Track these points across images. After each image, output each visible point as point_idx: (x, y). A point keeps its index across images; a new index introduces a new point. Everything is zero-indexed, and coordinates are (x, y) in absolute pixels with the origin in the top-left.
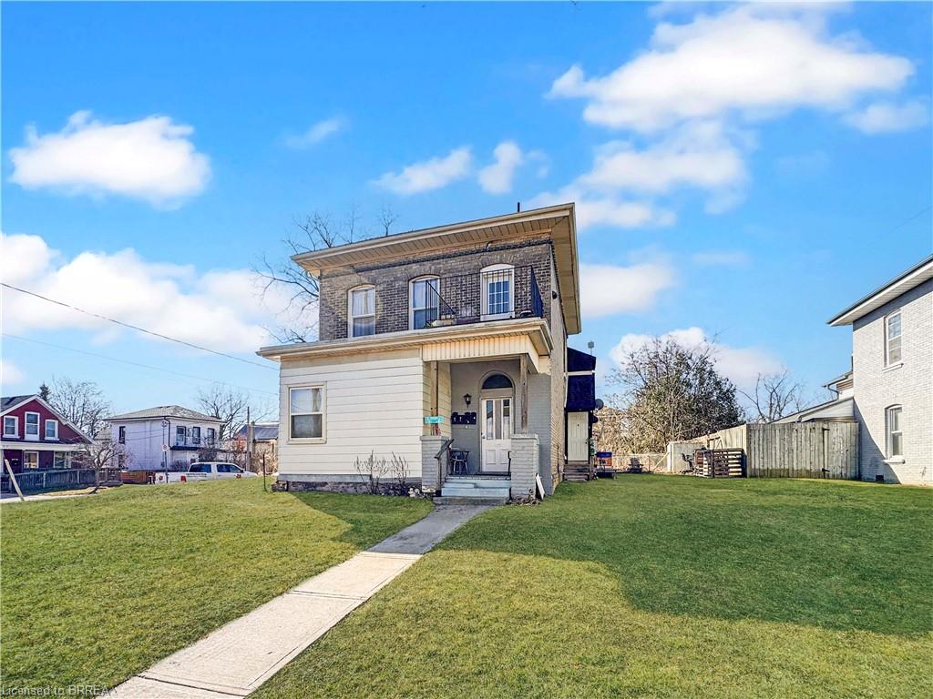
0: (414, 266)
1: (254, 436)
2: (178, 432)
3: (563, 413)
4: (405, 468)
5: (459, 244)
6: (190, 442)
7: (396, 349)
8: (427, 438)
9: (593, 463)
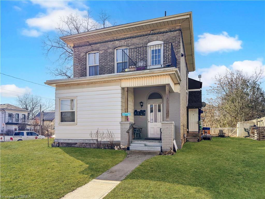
0: (117, 42)
1: (43, 118)
2: (9, 116)
3: (186, 109)
4: (113, 136)
5: (138, 31)
6: (14, 121)
7: (108, 82)
8: (122, 123)
9: (200, 133)
